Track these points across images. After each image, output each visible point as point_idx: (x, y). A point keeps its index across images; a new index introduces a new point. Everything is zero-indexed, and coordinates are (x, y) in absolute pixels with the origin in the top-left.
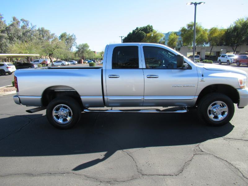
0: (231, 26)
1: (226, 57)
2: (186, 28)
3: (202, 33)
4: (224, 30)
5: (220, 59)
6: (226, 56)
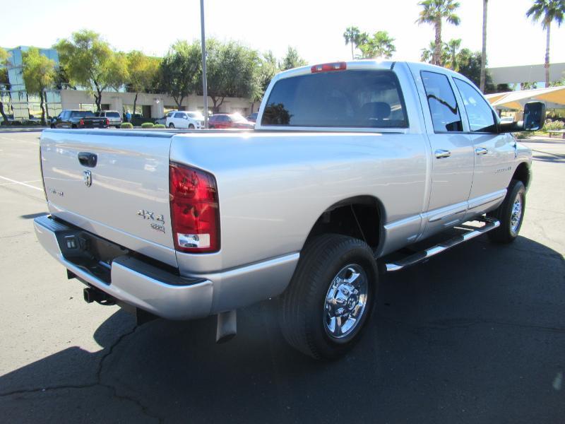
0: (171, 53)
1: (185, 117)
2: (73, 42)
3: (113, 58)
4: (158, 60)
5: (173, 122)
6: (185, 115)
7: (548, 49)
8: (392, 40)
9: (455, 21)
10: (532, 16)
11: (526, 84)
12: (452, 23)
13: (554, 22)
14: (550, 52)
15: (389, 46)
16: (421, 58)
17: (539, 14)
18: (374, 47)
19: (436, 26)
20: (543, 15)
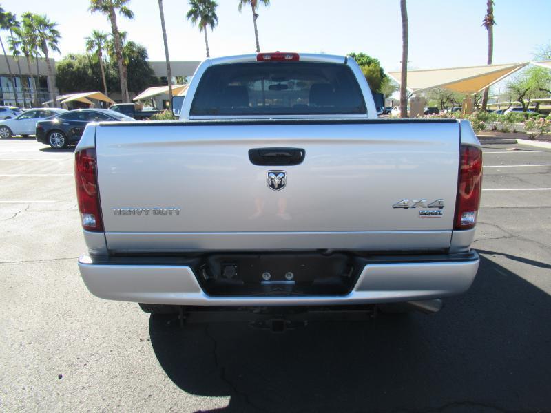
7: (207, 49)
8: (55, 25)
9: (128, 14)
10: (191, 18)
11: (180, 77)
12: (126, 15)
13: (208, 27)
14: (209, 51)
15: (53, 31)
16: (86, 48)
17: (196, 17)
18: (34, 31)
19: (110, 16)
20: (199, 19)
